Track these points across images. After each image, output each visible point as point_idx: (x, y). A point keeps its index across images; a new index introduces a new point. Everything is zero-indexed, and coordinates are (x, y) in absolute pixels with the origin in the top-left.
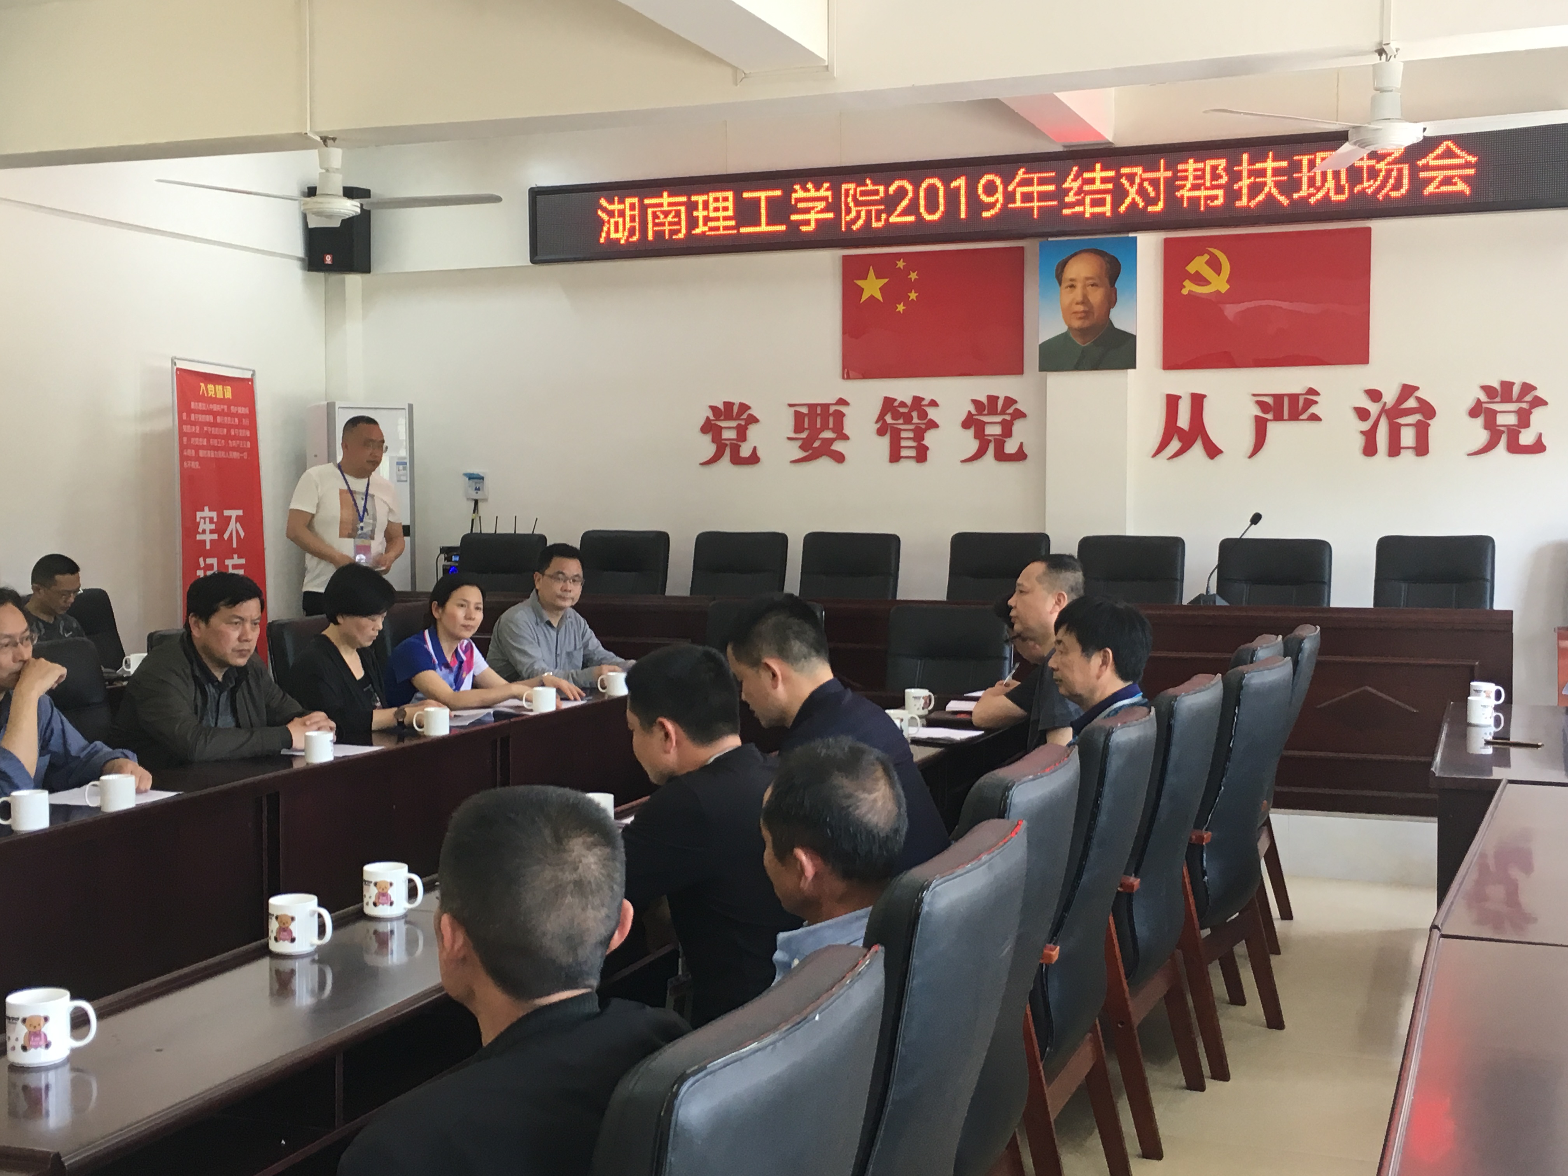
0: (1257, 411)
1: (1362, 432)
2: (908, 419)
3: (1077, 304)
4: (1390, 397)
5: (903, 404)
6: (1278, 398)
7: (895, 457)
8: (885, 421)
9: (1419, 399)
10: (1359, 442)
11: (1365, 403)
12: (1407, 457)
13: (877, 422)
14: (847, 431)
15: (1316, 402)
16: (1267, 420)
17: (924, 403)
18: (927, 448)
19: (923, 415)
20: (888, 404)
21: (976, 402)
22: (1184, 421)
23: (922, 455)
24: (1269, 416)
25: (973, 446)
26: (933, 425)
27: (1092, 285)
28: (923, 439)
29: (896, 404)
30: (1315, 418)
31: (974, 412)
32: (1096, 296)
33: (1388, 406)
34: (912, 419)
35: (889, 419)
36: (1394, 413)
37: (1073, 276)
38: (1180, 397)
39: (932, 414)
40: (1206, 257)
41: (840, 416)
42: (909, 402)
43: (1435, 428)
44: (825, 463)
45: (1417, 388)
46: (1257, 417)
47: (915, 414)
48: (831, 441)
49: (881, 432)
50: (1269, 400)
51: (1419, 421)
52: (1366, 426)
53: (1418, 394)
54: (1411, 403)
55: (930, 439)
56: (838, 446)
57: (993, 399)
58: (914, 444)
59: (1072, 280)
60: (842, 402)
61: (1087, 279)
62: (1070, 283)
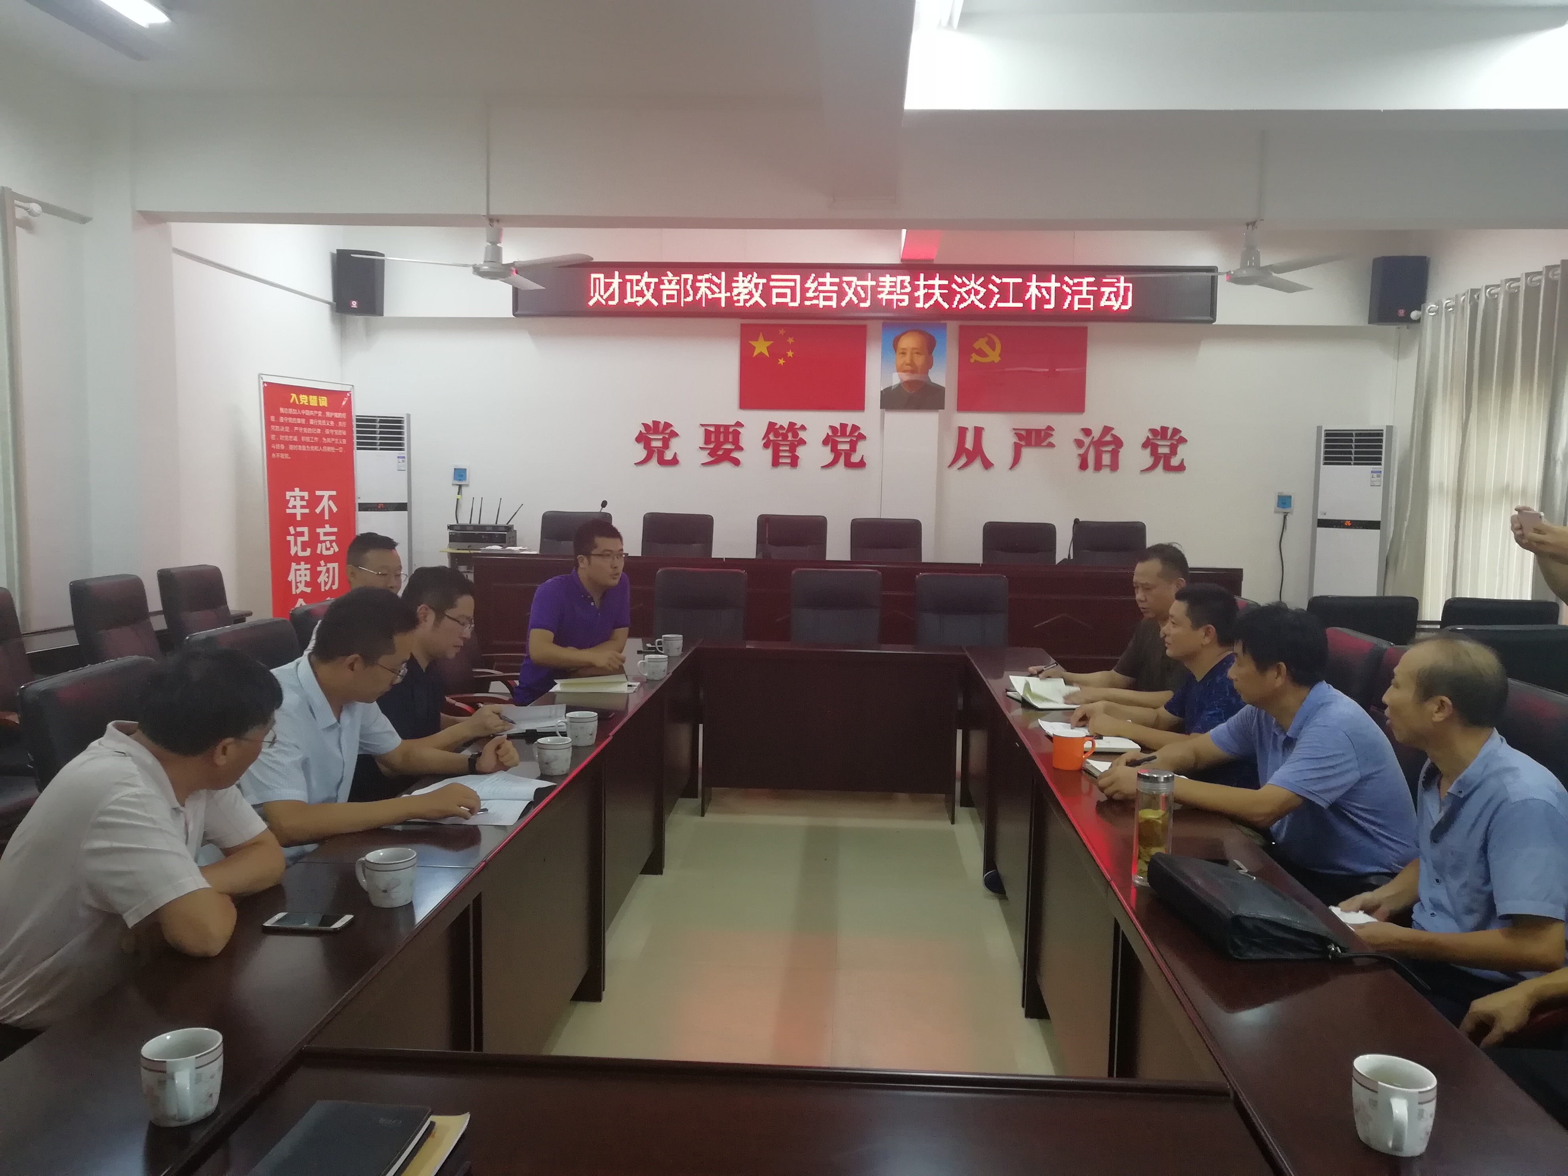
0: (1016, 440)
1: (1079, 455)
2: (785, 437)
3: (906, 365)
4: (1096, 434)
5: (782, 427)
6: (1029, 431)
7: (776, 463)
8: (769, 438)
9: (1114, 436)
10: (1077, 462)
11: (1081, 436)
12: (1105, 472)
13: (763, 439)
14: (742, 443)
15: (1052, 435)
16: (1022, 446)
17: (796, 427)
18: (798, 457)
19: (795, 435)
20: (771, 426)
21: (832, 427)
22: (969, 444)
23: (794, 462)
24: (1023, 443)
25: (830, 457)
26: (802, 442)
27: (917, 353)
28: (795, 452)
29: (777, 427)
30: (1051, 445)
31: (830, 434)
32: (919, 360)
33: (1095, 440)
34: (788, 438)
35: (772, 437)
36: (1098, 444)
37: (904, 347)
38: (967, 429)
39: (802, 434)
40: (986, 339)
41: (737, 434)
42: (786, 426)
43: (1123, 453)
44: (726, 466)
45: (1113, 429)
46: (1015, 443)
47: (790, 435)
48: (731, 451)
49: (766, 446)
50: (1023, 433)
51: (1113, 449)
52: (1082, 451)
53: (1113, 432)
54: (1108, 438)
55: (800, 451)
56: (735, 455)
57: (844, 426)
58: (790, 455)
59: (903, 349)
60: (739, 424)
61: (913, 349)
62: (901, 351)
